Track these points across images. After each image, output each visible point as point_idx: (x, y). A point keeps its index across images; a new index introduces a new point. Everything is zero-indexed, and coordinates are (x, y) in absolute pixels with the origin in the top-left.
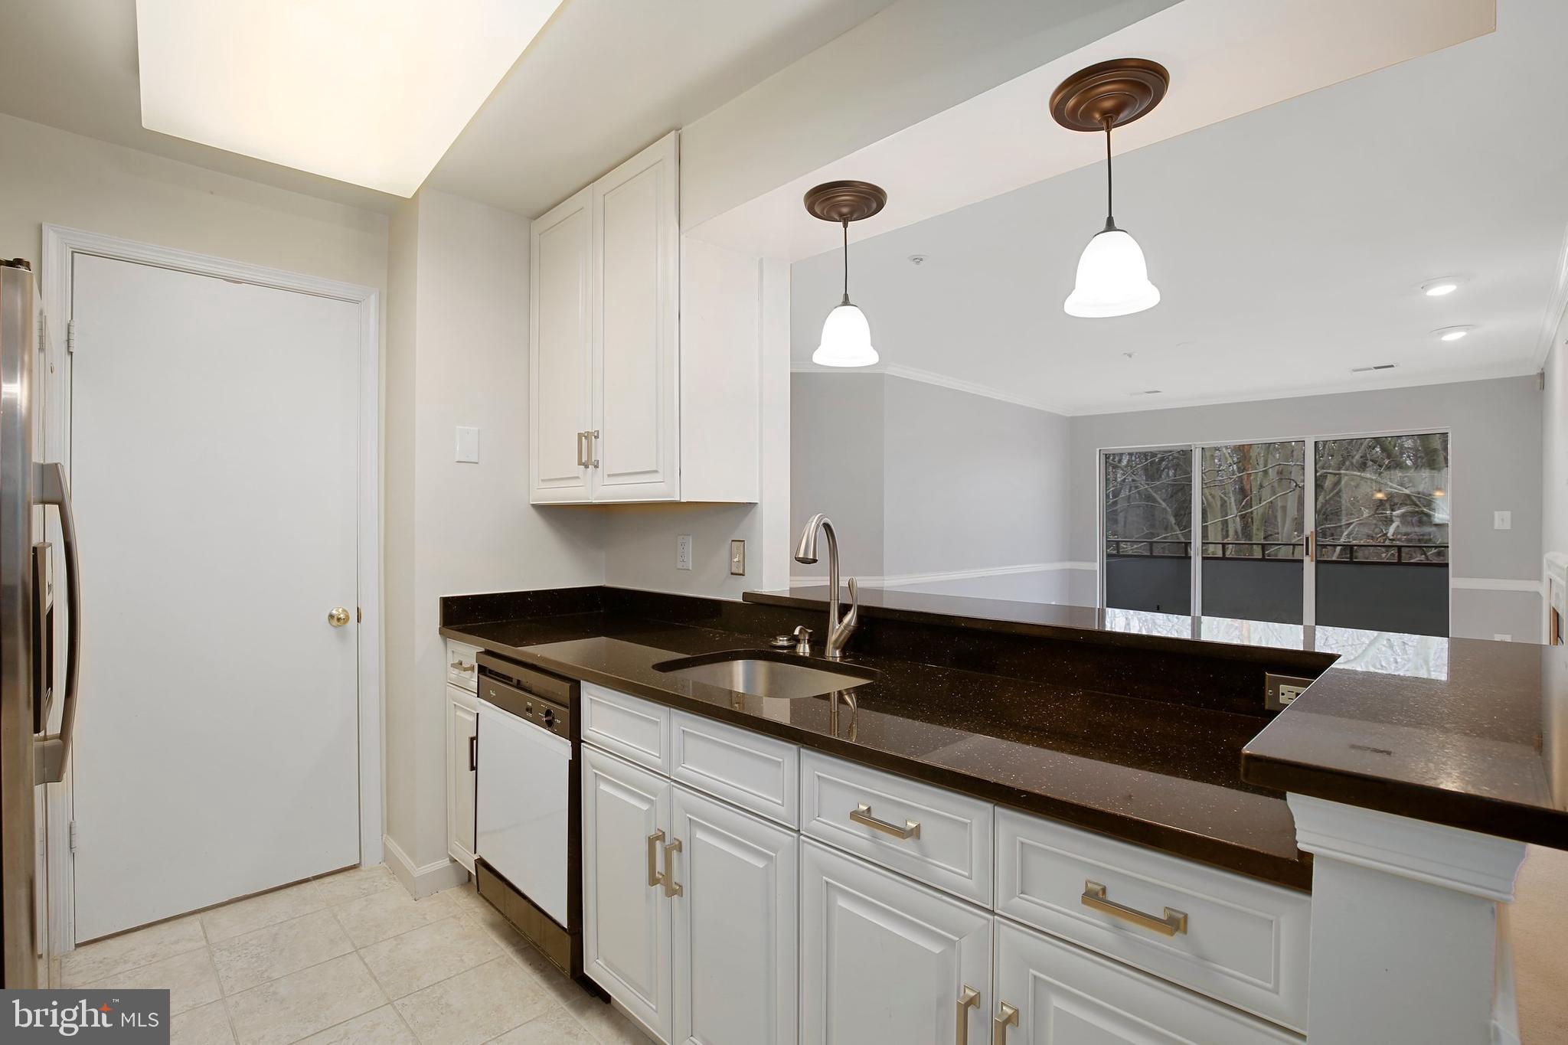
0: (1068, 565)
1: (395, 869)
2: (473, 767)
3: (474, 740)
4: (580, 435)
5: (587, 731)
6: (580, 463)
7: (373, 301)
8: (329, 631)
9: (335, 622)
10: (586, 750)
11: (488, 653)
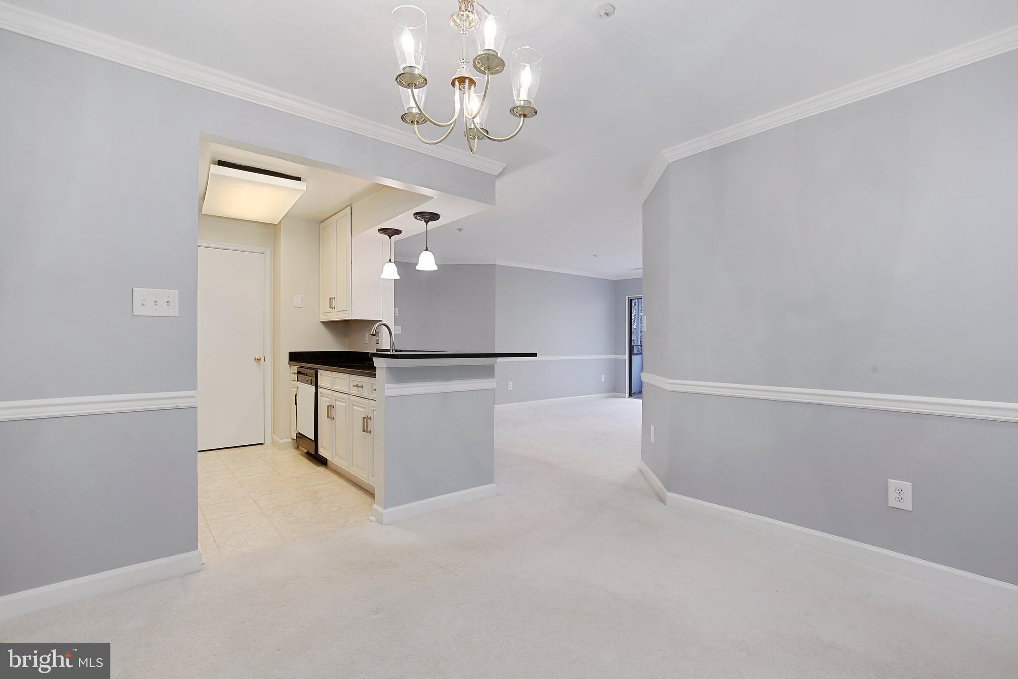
0: (613, 357)
1: (274, 443)
2: (296, 404)
3: (296, 395)
4: (330, 298)
5: (319, 384)
6: (330, 308)
7: (269, 252)
8: (255, 363)
9: (257, 361)
10: (319, 389)
11: (301, 367)
